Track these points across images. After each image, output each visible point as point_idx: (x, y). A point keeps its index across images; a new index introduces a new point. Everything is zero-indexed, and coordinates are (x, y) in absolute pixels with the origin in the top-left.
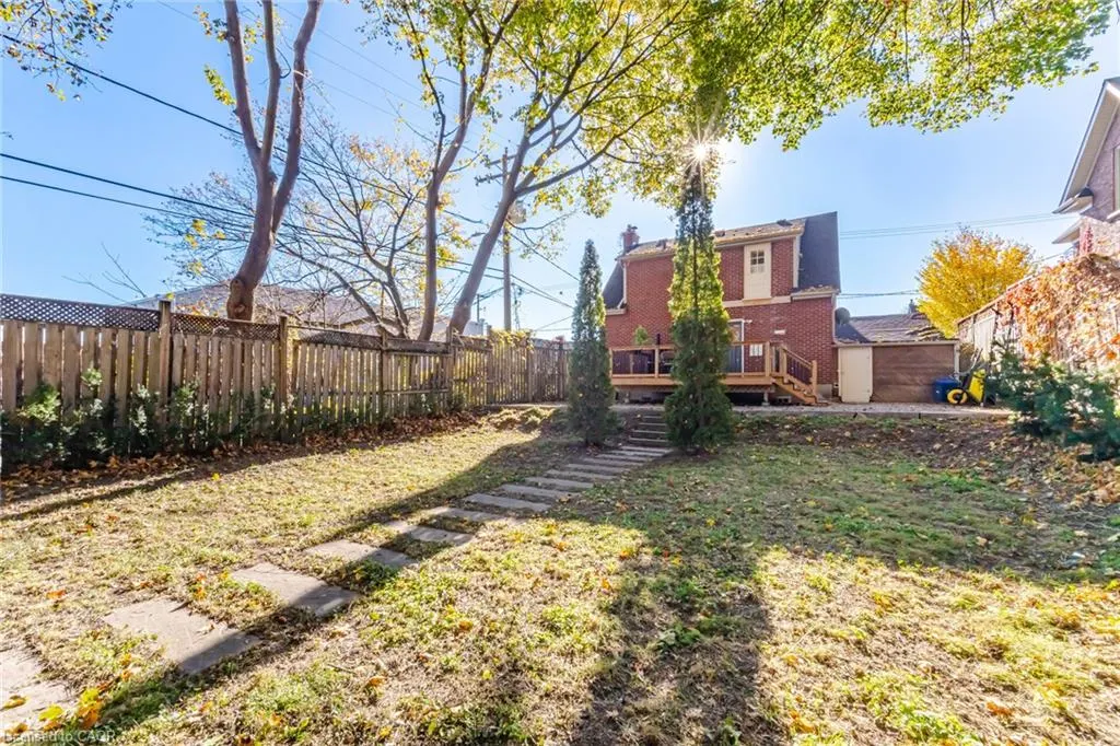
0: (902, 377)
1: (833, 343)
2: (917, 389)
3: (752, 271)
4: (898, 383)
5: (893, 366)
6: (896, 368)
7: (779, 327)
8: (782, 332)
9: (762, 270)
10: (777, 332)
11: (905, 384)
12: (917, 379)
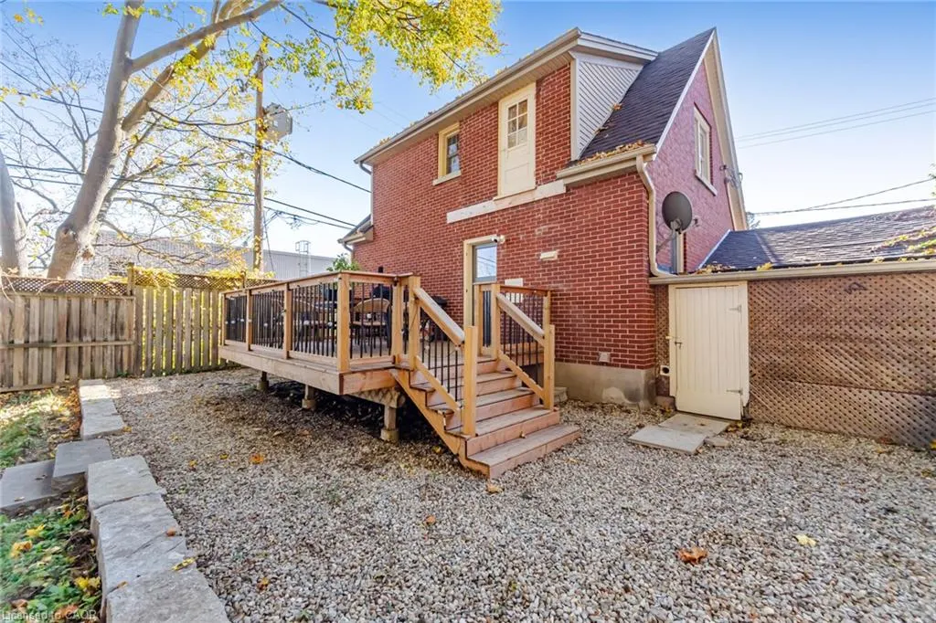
0: (835, 365)
1: (651, 275)
2: (885, 400)
3: (511, 144)
4: (820, 380)
5: (808, 329)
6: (818, 338)
7: (547, 244)
8: (552, 255)
9: (525, 139)
10: (544, 255)
11: (842, 383)
12: (885, 373)
